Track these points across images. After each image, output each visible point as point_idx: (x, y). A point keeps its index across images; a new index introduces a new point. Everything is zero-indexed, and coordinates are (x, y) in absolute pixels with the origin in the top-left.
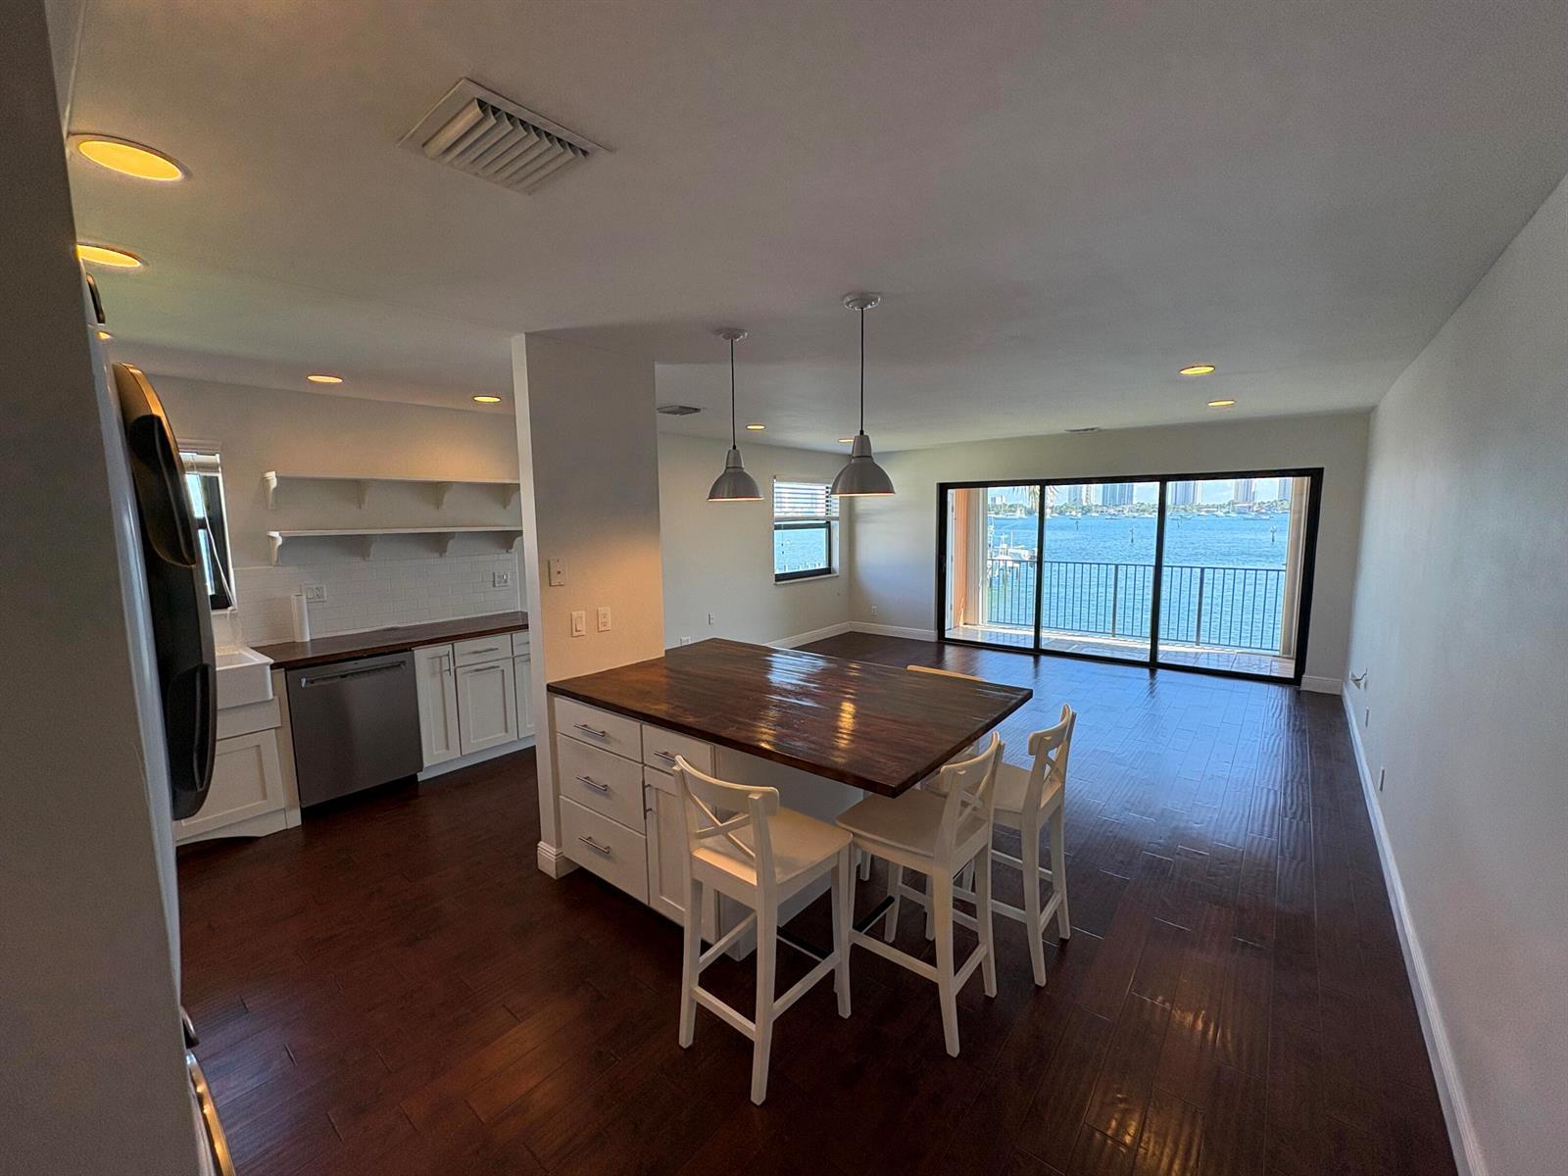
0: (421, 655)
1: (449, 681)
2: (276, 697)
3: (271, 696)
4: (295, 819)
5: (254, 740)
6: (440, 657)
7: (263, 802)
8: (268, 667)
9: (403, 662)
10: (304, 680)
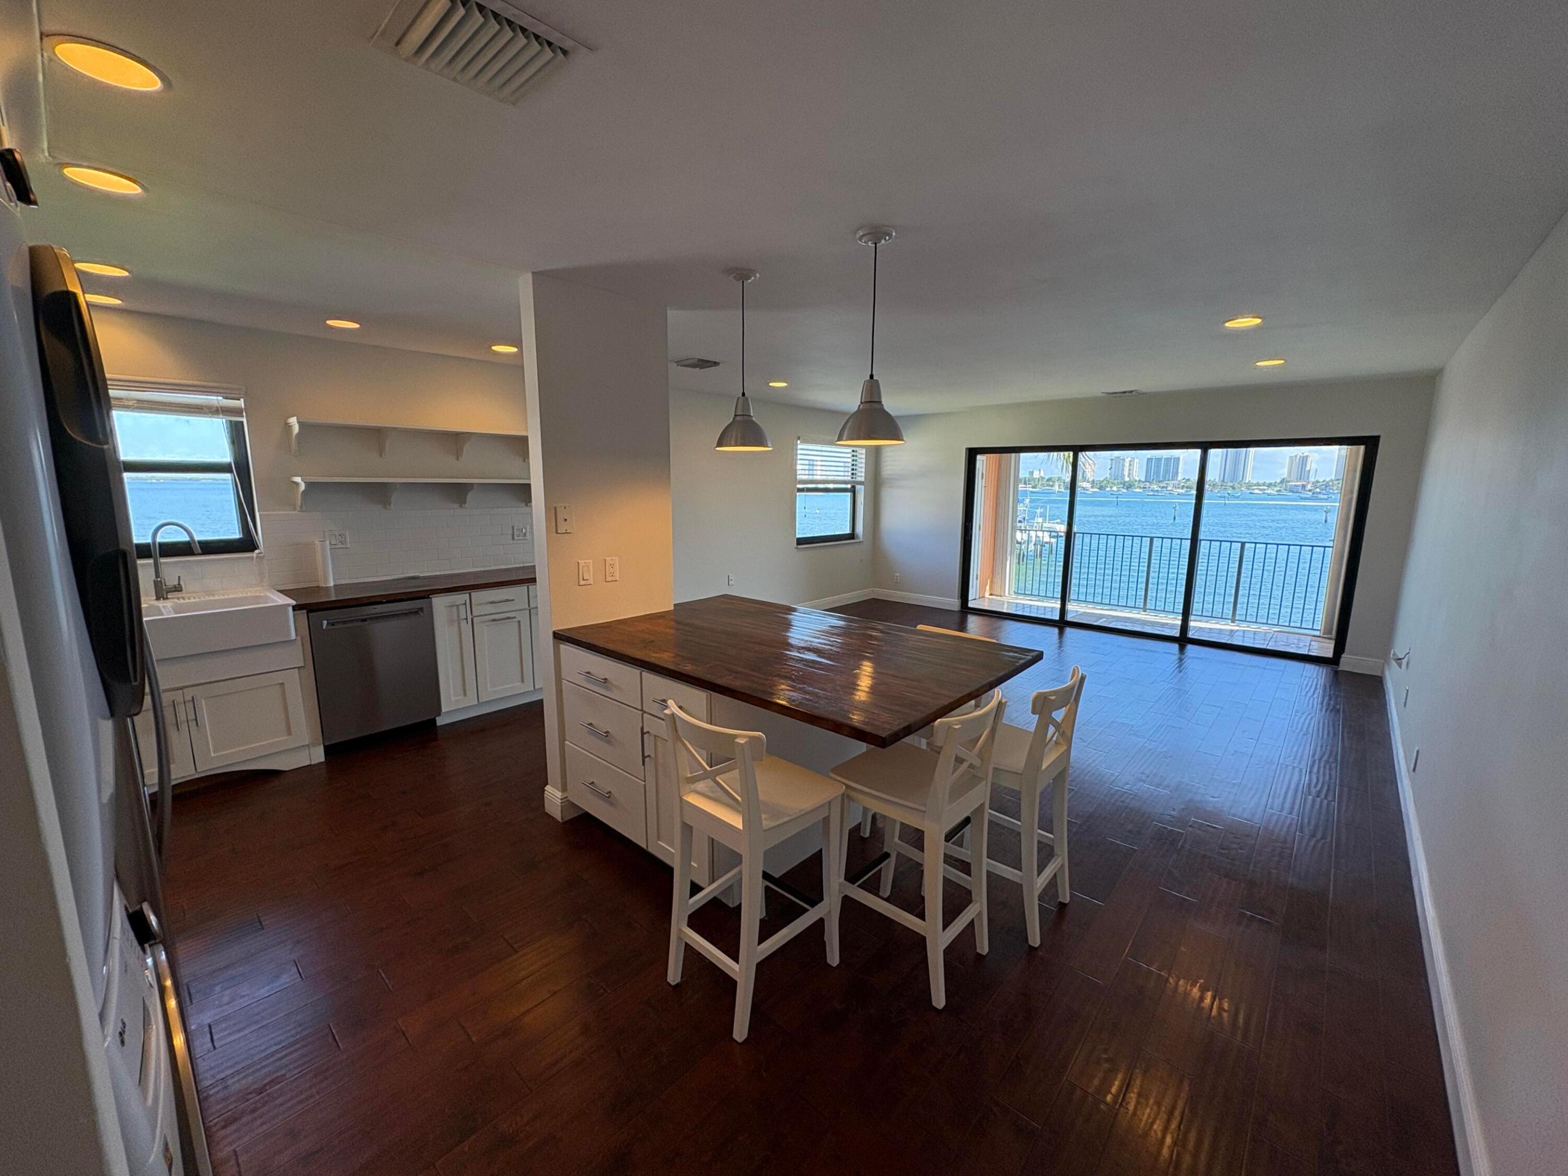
0: (440, 603)
1: (466, 628)
2: (299, 638)
3: (293, 636)
4: (318, 755)
5: (279, 678)
6: (458, 606)
7: (287, 737)
8: (290, 609)
9: (421, 609)
10: (325, 622)
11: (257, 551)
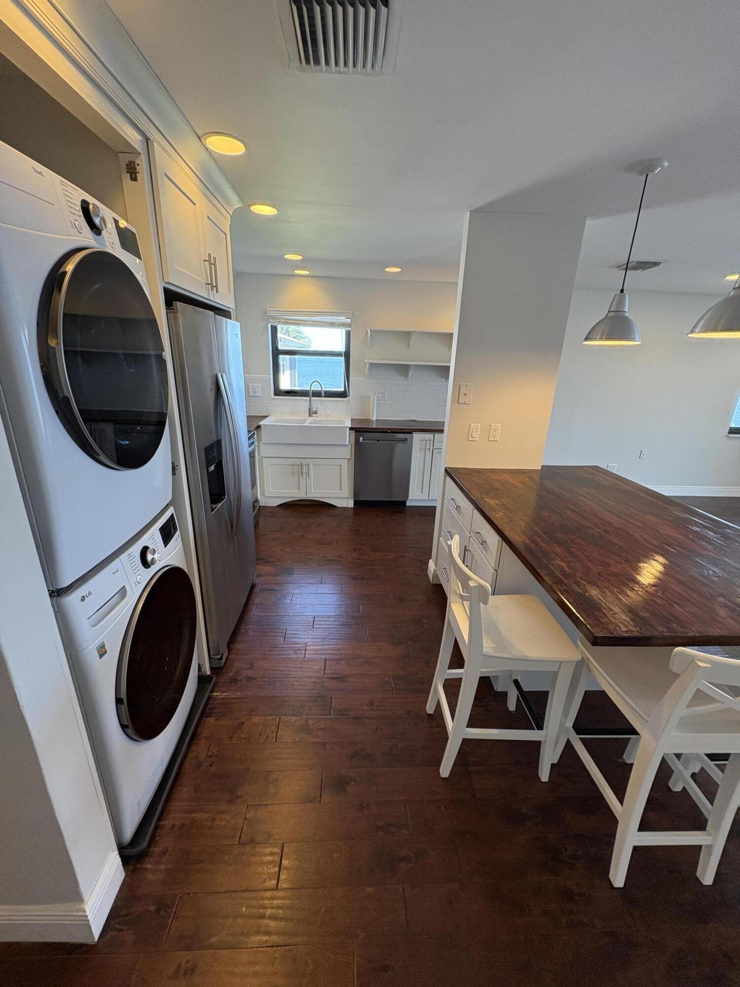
0: (417, 437)
1: (429, 455)
2: (350, 444)
3: (347, 443)
4: (350, 504)
5: (339, 462)
6: (426, 440)
7: (339, 491)
8: (348, 429)
9: (406, 439)
10: (361, 438)
11: (348, 398)
